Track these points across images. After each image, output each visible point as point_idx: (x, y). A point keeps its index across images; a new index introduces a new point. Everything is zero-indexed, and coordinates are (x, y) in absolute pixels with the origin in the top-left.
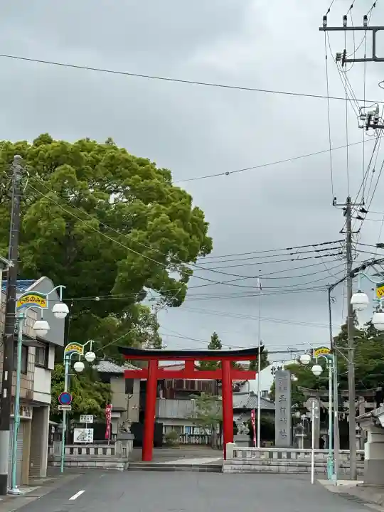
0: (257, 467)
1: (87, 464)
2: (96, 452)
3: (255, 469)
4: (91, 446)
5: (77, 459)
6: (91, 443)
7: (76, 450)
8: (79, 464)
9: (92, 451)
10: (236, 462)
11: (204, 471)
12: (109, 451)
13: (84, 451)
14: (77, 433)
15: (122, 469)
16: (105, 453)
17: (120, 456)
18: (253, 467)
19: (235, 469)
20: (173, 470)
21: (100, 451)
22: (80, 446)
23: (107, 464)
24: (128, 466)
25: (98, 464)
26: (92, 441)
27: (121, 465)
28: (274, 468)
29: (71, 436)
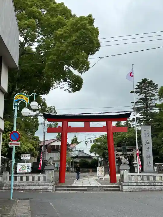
0: (146, 187)
1: (27, 188)
2: (33, 179)
3: (145, 189)
4: (30, 175)
5: (19, 185)
6: (29, 173)
7: (19, 178)
8: (21, 188)
9: (30, 179)
10: (131, 184)
11: (107, 190)
12: (42, 178)
13: (24, 179)
14: (19, 166)
15: (52, 191)
16: (39, 179)
17: (50, 181)
18: (143, 187)
19: (131, 189)
20: (86, 190)
21: (36, 178)
22: (22, 175)
23: (41, 187)
24: (54, 188)
25: (35, 188)
26: (30, 171)
27: (51, 188)
28: (158, 187)
29: (16, 168)
